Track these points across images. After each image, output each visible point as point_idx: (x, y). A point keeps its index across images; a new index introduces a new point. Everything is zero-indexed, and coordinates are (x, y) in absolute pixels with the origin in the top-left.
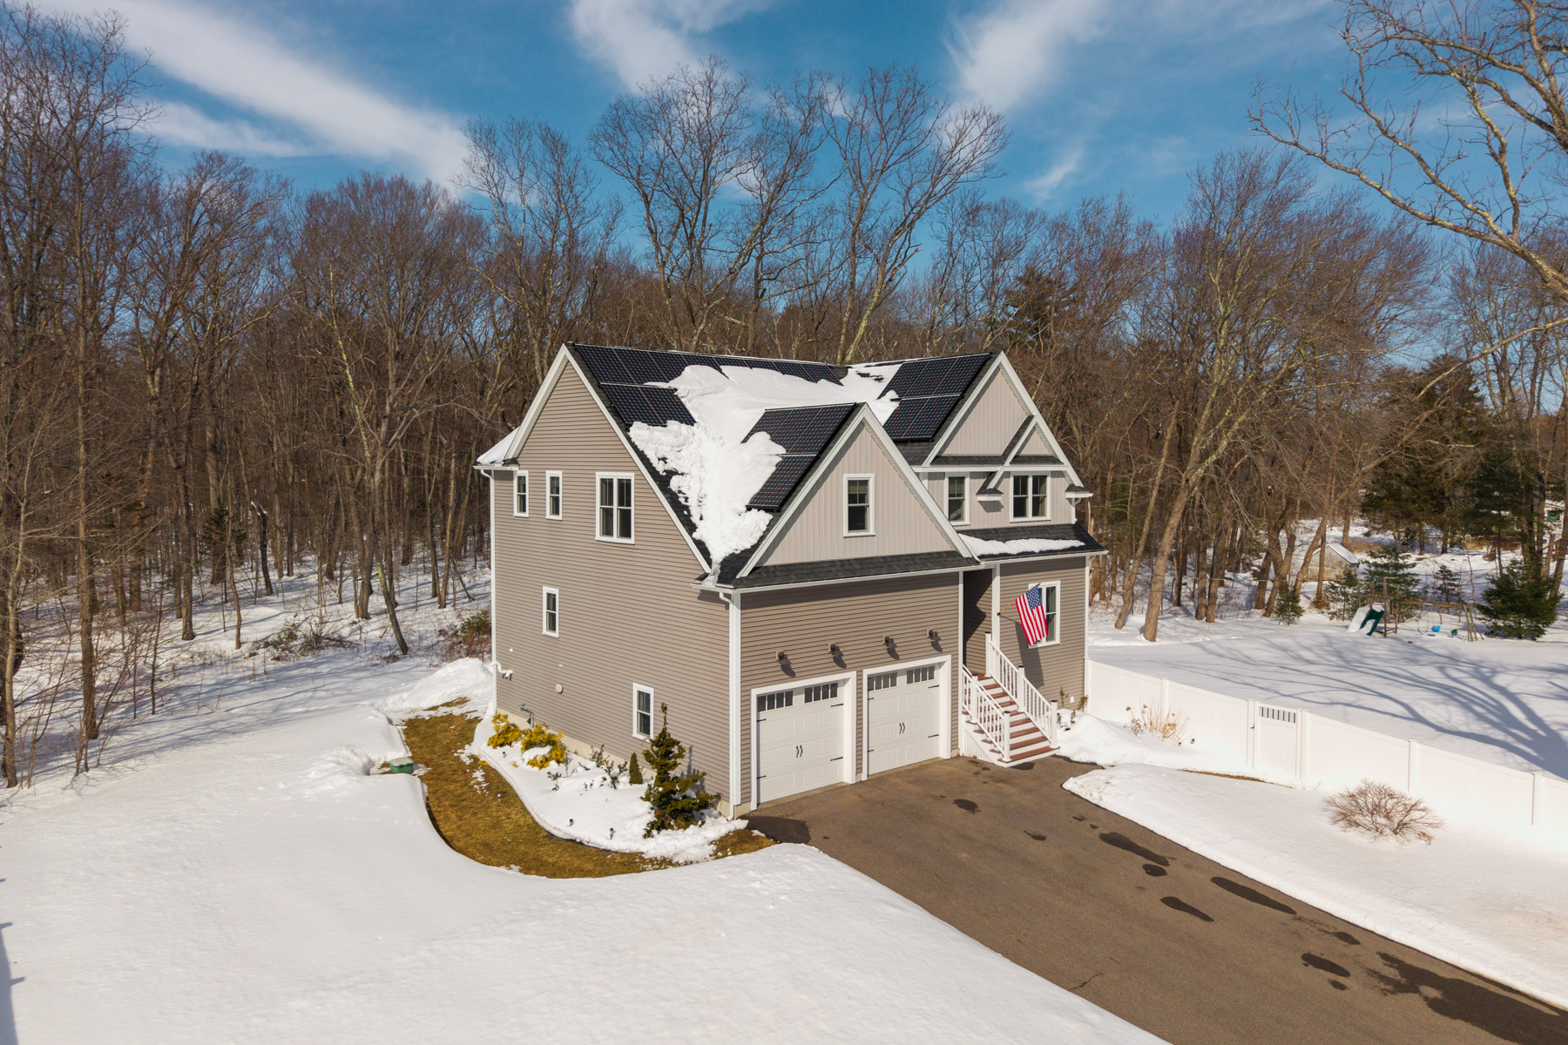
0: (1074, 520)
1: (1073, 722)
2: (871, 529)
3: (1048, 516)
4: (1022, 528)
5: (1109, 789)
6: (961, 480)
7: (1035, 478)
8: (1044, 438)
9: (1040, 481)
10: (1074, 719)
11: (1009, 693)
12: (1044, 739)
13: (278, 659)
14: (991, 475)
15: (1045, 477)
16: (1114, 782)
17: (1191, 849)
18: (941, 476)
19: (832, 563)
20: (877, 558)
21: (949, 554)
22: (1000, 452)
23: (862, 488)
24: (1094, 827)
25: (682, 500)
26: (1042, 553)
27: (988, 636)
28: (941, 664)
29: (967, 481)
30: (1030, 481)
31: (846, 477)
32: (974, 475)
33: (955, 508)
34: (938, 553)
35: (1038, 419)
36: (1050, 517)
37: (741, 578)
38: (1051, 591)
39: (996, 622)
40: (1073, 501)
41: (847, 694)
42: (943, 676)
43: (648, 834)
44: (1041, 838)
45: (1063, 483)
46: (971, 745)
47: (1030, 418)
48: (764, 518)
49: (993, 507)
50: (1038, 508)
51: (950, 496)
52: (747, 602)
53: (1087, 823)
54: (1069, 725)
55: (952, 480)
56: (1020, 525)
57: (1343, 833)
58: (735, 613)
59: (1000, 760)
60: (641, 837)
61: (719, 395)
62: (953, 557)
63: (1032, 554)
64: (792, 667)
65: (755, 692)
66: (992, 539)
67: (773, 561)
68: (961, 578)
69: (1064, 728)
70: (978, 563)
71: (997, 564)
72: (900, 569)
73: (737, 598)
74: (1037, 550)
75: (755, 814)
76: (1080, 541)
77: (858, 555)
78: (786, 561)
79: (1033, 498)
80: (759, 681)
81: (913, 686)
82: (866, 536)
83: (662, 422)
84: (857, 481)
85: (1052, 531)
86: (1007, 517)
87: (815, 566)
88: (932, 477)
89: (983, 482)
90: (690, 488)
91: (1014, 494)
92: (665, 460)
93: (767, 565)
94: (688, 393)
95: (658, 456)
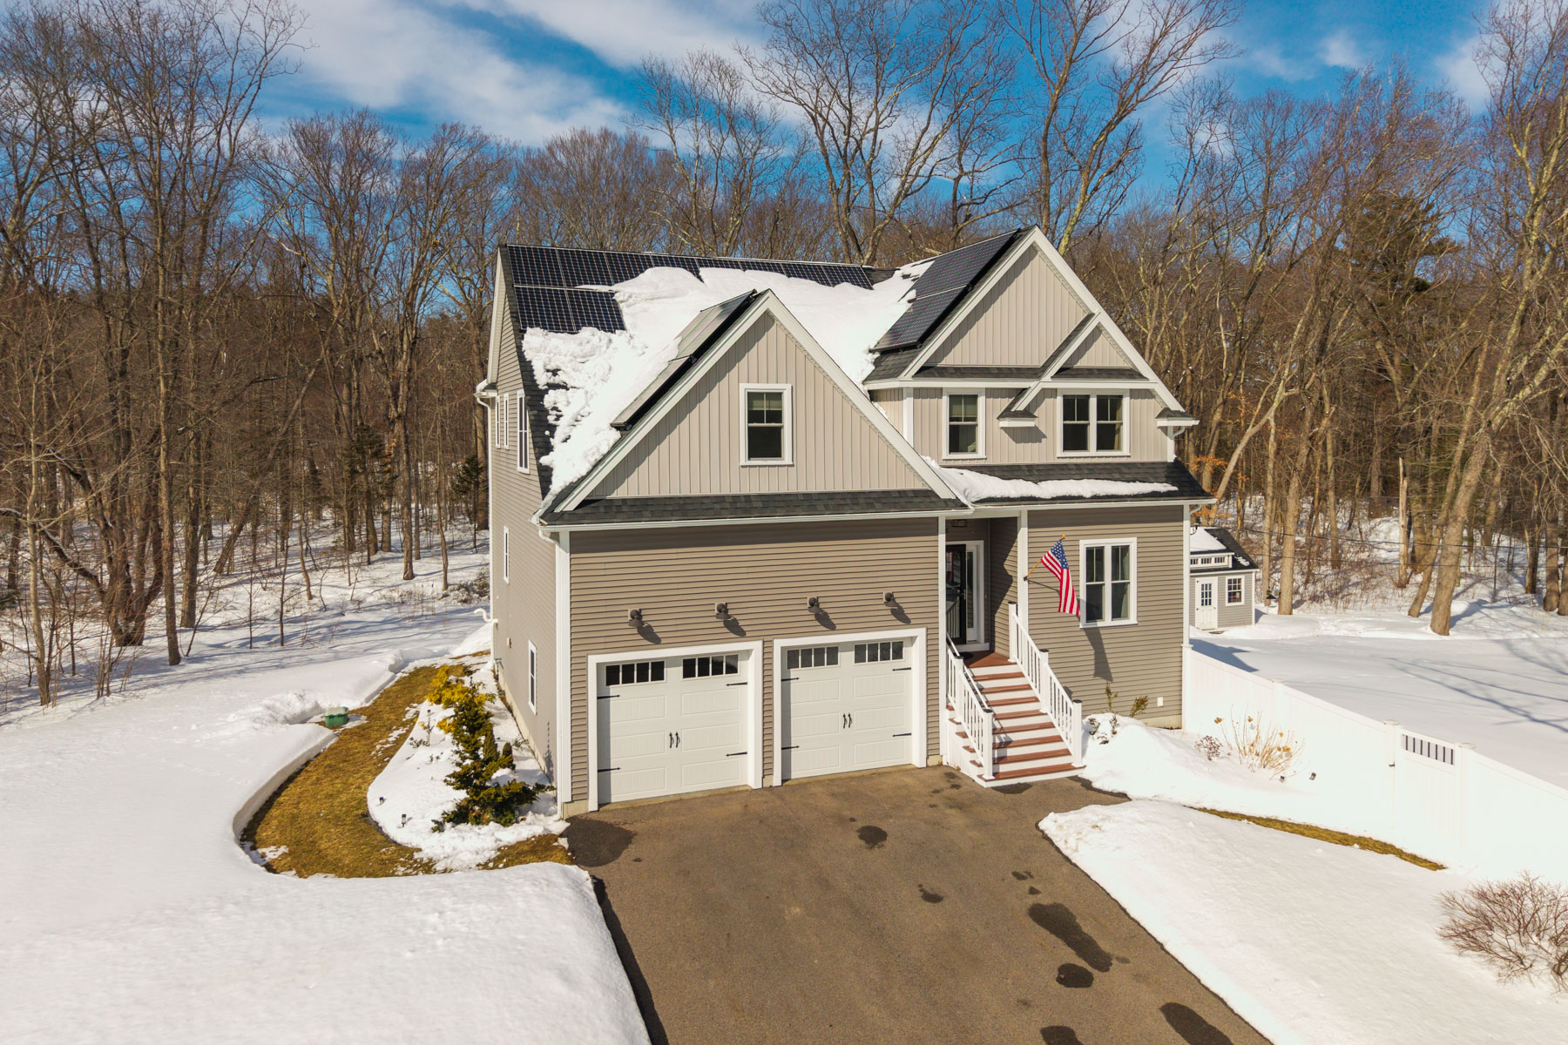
0: (1171, 457)
1: (1114, 733)
2: (787, 457)
3: (1125, 450)
4: (1076, 465)
5: (1096, 834)
6: (972, 399)
7: (1102, 401)
8: (1114, 344)
9: (1110, 406)
10: (1116, 729)
11: (1033, 685)
12: (1066, 753)
14: (1021, 392)
15: (1121, 397)
16: (1106, 826)
17: (1167, 947)
18: (938, 393)
19: (720, 499)
20: (796, 495)
21: (917, 493)
22: (1038, 362)
23: (773, 403)
24: (1033, 891)
25: (551, 419)
26: (1096, 498)
27: (1012, 607)
28: (912, 639)
29: (981, 400)
30: (1093, 403)
31: (745, 387)
32: (991, 393)
33: (961, 438)
34: (899, 492)
35: (1103, 318)
36: (1126, 450)
37: (563, 513)
38: (1120, 554)
39: (1022, 589)
40: (1170, 431)
41: (750, 669)
42: (915, 655)
43: (439, 827)
44: (933, 898)
45: (1153, 407)
47: (1090, 316)
48: (616, 435)
49: (1033, 435)
50: (1108, 438)
51: (951, 419)
52: (579, 544)
53: (1027, 884)
54: (1109, 737)
55: (955, 399)
56: (1074, 461)
57: (1455, 958)
58: (562, 557)
59: (980, 776)
60: (429, 829)
61: (677, 300)
62: (926, 497)
63: (1080, 498)
64: (655, 630)
65: (593, 660)
66: (1018, 478)
67: (620, 493)
68: (942, 526)
69: (1101, 740)
70: (964, 506)
71: (1021, 511)
72: (828, 509)
73: (565, 538)
74: (1088, 494)
75: (590, 816)
76: (1173, 485)
77: (765, 491)
78: (644, 494)
79: (1098, 425)
80: (602, 646)
81: (867, 666)
82: (779, 466)
83: (572, 330)
84: (762, 394)
85: (1127, 471)
86: (1053, 450)
87: (688, 501)
88: (919, 393)
89: (1006, 402)
90: (569, 403)
91: (1065, 420)
92: (555, 372)
93: (608, 497)
94: (630, 297)
95: (548, 368)
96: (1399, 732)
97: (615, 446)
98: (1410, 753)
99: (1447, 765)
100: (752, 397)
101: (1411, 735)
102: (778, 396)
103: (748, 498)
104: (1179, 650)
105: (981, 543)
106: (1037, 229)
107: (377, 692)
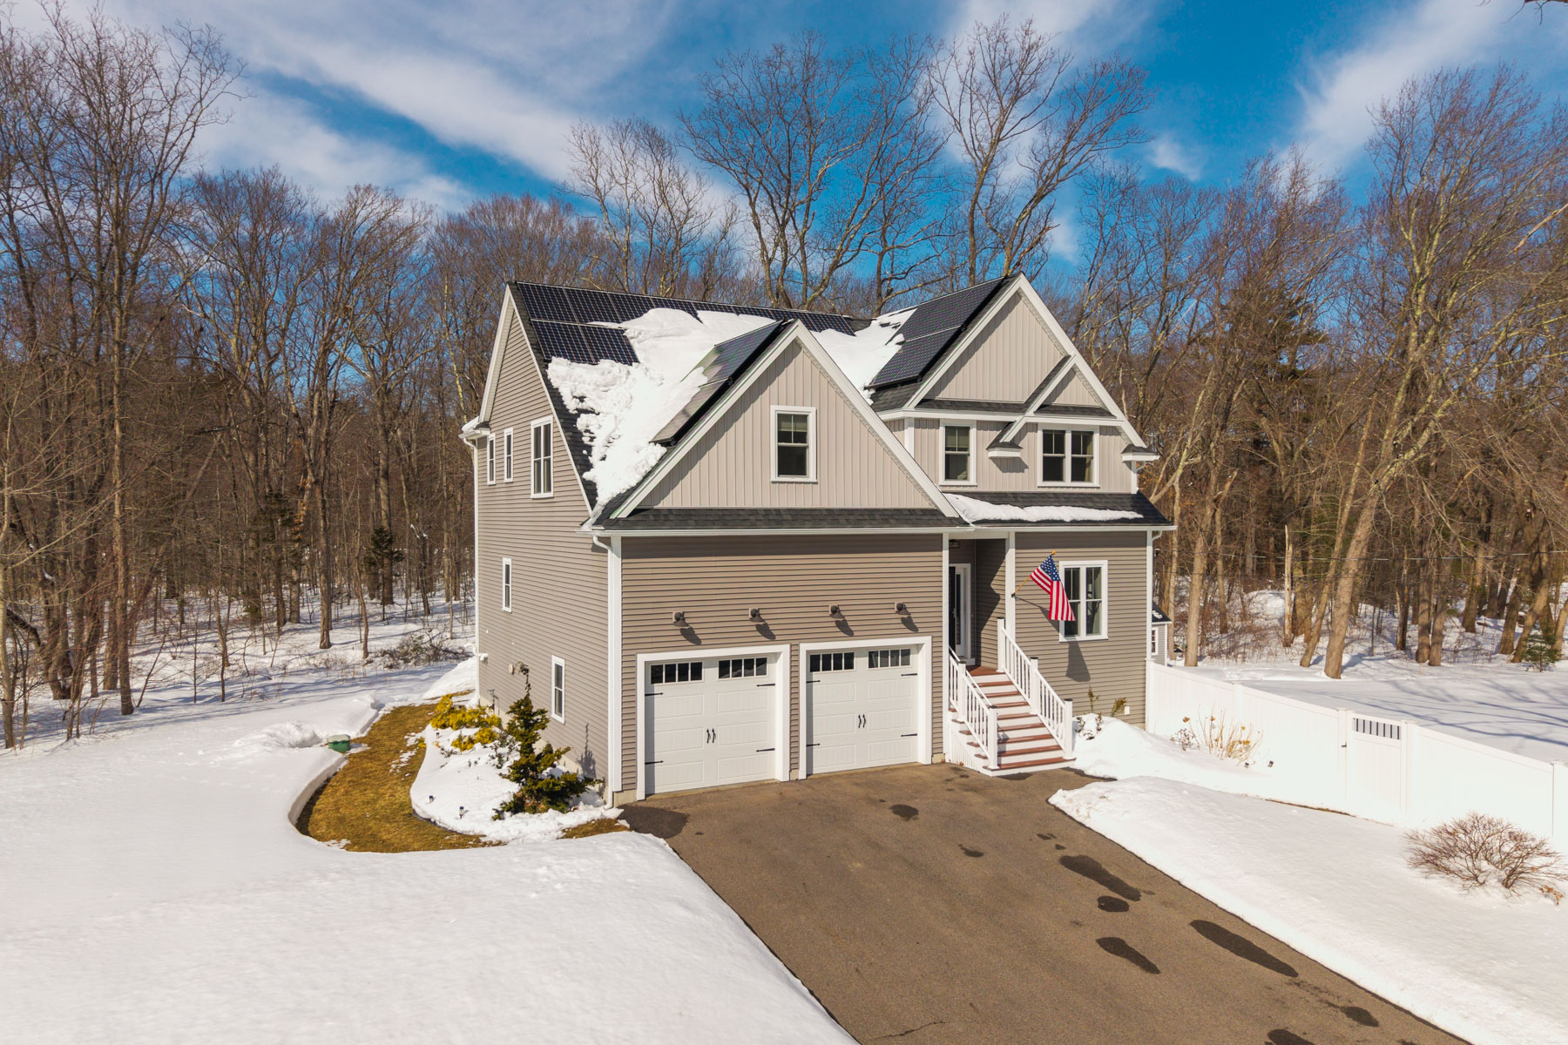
0: (1134, 490)
1: (1099, 730)
2: (811, 475)
3: (1095, 482)
4: (1054, 494)
5: (1103, 803)
6: (965, 431)
7: (1076, 437)
8: (1087, 384)
9: (1083, 440)
10: (1101, 726)
11: (1022, 691)
12: (1058, 748)
13: (391, 667)
14: (1008, 425)
15: (1092, 433)
16: (1111, 796)
17: (1184, 883)
18: (935, 424)
19: (754, 512)
20: (820, 510)
21: (925, 512)
22: (1022, 399)
23: (799, 424)
24: (1058, 847)
25: (586, 440)
26: (1074, 522)
27: (1000, 622)
28: (919, 647)
29: (973, 432)
30: (1068, 438)
31: (775, 410)
32: (982, 425)
33: (955, 466)
34: (909, 510)
35: (1077, 360)
36: (1097, 481)
37: (617, 520)
38: (1094, 574)
39: (1010, 605)
40: (1134, 465)
41: (778, 671)
42: (921, 662)
43: (499, 816)
44: (974, 854)
45: (1118, 443)
46: (956, 750)
47: (1066, 358)
48: (662, 450)
49: (1015, 466)
50: (1081, 471)
51: (947, 449)
52: (631, 549)
53: (1053, 843)
54: (1094, 732)
55: (950, 430)
56: (1052, 489)
57: (1423, 881)
58: (614, 561)
59: (985, 768)
60: (489, 818)
61: (682, 338)
62: (932, 515)
63: (1061, 522)
64: (697, 632)
65: (642, 659)
66: (1006, 503)
67: (666, 504)
68: (946, 544)
69: (1087, 736)
70: (966, 524)
71: (1009, 532)
72: (849, 524)
73: (617, 543)
74: (1068, 519)
75: (639, 804)
76: (1139, 513)
77: (792, 505)
78: (687, 505)
79: (1073, 459)
80: (650, 645)
81: (879, 671)
82: (804, 483)
83: (594, 361)
84: (790, 415)
85: (1098, 500)
86: (1033, 479)
87: (727, 513)
88: (919, 423)
89: (995, 434)
90: (600, 426)
91: (1044, 452)
92: (582, 399)
93: (655, 507)
94: (640, 333)
95: (575, 394)
96: (1352, 715)
97: (662, 459)
98: (1360, 733)
99: (1394, 740)
100: (782, 418)
101: (1361, 717)
102: (803, 418)
103: (778, 511)
104: (1143, 663)
106: (1022, 276)
107: (367, 726)
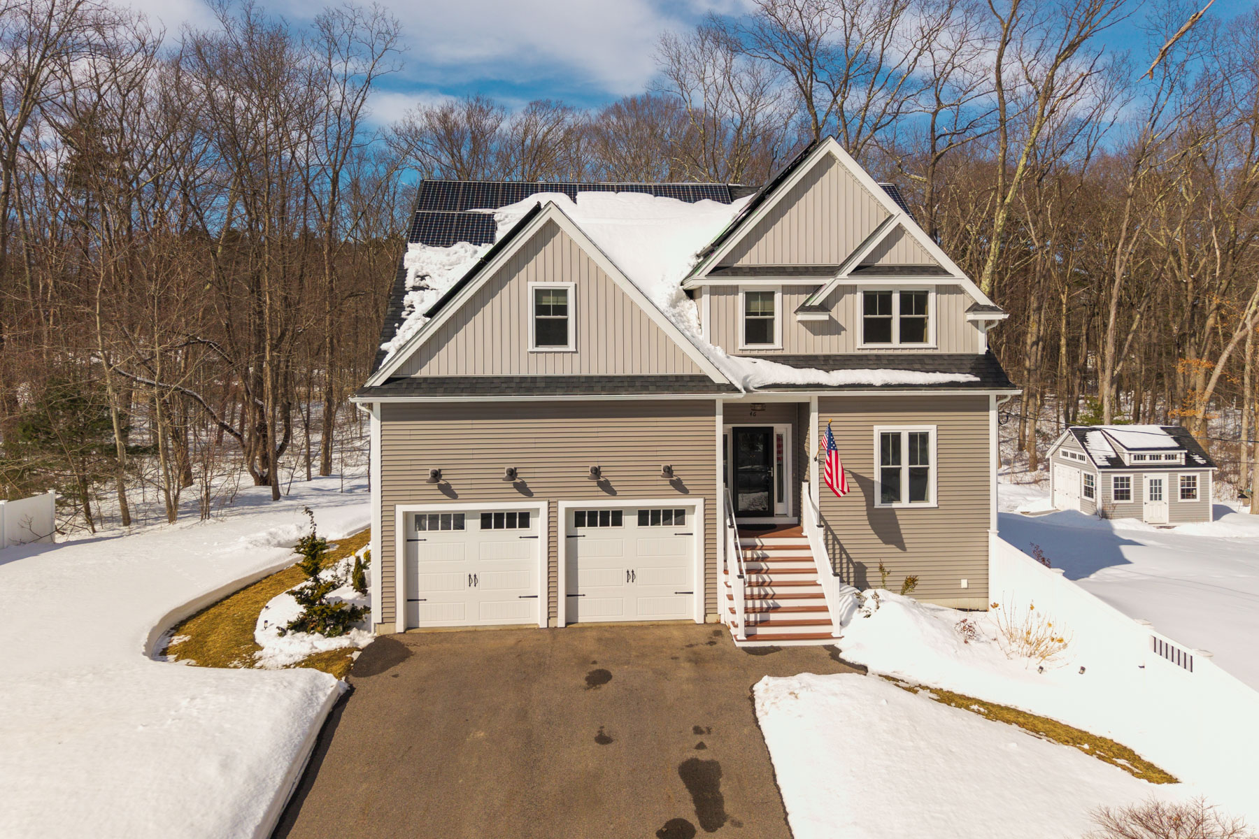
0: (981, 350)
2: (571, 346)
3: (931, 341)
4: (876, 356)
6: (769, 296)
7: (906, 297)
8: (917, 243)
9: (915, 302)
10: (881, 604)
12: (829, 622)
14: (817, 288)
15: (927, 292)
18: (734, 290)
19: (509, 379)
20: (579, 377)
21: (693, 378)
22: (835, 262)
23: (561, 298)
24: (700, 746)
26: (886, 386)
27: (805, 485)
28: (692, 508)
29: (778, 297)
30: (896, 299)
31: (532, 285)
32: (787, 290)
33: (758, 330)
34: (677, 377)
35: (903, 219)
36: (931, 344)
38: (919, 441)
39: (813, 468)
40: (982, 325)
41: (539, 524)
42: (695, 522)
44: (604, 740)
45: (961, 302)
47: (888, 218)
49: (833, 328)
50: (914, 331)
51: (747, 314)
52: (389, 414)
53: (700, 739)
54: (872, 611)
55: (751, 296)
56: (875, 352)
59: (737, 636)
60: (277, 633)
62: (702, 382)
63: (870, 386)
64: (453, 487)
65: (401, 509)
66: (810, 367)
67: (424, 372)
68: (719, 408)
69: (865, 614)
70: (737, 390)
71: (812, 397)
72: (604, 390)
73: (377, 408)
74: (878, 383)
75: (396, 638)
76: (976, 376)
77: (550, 373)
78: (443, 374)
79: (901, 319)
80: (408, 498)
81: (649, 529)
82: (564, 352)
83: (447, 244)
84: (550, 290)
85: (931, 362)
86: (854, 341)
87: (480, 381)
88: (715, 291)
89: (803, 298)
90: (422, 301)
91: (865, 313)
92: (423, 278)
93: (413, 376)
94: (506, 217)
95: (420, 274)
98: (1157, 655)
99: (1187, 671)
100: (539, 293)
101: (1158, 637)
102: (564, 293)
103: (534, 379)
104: (985, 535)
105: (789, 426)
106: (831, 139)
